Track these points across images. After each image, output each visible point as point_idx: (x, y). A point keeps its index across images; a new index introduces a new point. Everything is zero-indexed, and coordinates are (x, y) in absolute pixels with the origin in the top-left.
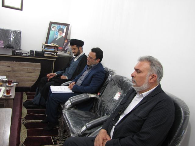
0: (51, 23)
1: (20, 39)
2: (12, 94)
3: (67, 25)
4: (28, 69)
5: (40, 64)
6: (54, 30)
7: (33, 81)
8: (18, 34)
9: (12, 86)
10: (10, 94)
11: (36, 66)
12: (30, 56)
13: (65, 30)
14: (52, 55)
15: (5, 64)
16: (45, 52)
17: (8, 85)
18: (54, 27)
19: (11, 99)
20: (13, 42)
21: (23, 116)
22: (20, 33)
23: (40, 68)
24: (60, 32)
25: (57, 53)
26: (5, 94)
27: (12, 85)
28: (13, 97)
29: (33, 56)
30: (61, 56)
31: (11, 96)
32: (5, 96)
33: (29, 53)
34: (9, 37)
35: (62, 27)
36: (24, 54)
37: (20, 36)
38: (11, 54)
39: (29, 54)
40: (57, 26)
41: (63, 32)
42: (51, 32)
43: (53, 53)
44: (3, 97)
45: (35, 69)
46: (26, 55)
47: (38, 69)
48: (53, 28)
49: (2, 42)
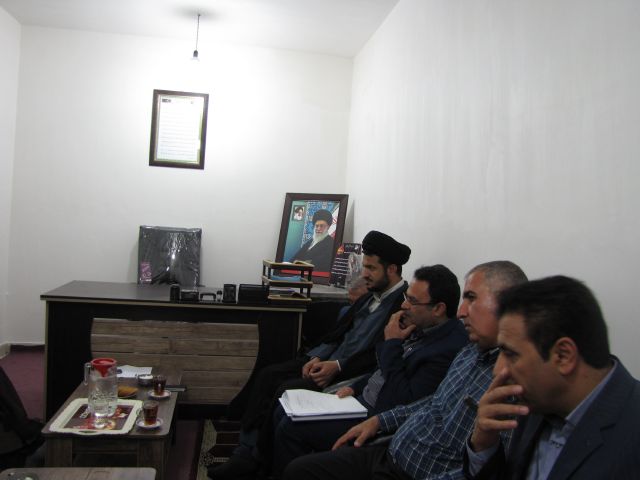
0: (291, 197)
1: (199, 255)
2: (164, 423)
3: (341, 200)
4: (221, 346)
5: (256, 326)
6: (300, 218)
7: (236, 384)
9: (167, 398)
10: (158, 424)
11: (244, 334)
12: (226, 302)
13: (335, 215)
14: (296, 295)
15: (148, 330)
16: (271, 289)
17: (153, 394)
18: (300, 207)
19: (161, 438)
20: (176, 265)
23: (257, 341)
24: (318, 223)
25: (309, 287)
26: (142, 424)
27: (166, 394)
28: (165, 431)
29: (233, 302)
30: (328, 298)
31: (157, 429)
32: (141, 429)
33: (219, 293)
34: (167, 251)
35: (324, 208)
36: (205, 298)
37: (199, 246)
38: (168, 299)
39: (220, 297)
40: (308, 205)
41: (330, 223)
42: (293, 226)
43: (298, 290)
44: (134, 433)
45: (240, 344)
46: (211, 298)
47: (250, 344)
48: (297, 211)
49: (147, 266)
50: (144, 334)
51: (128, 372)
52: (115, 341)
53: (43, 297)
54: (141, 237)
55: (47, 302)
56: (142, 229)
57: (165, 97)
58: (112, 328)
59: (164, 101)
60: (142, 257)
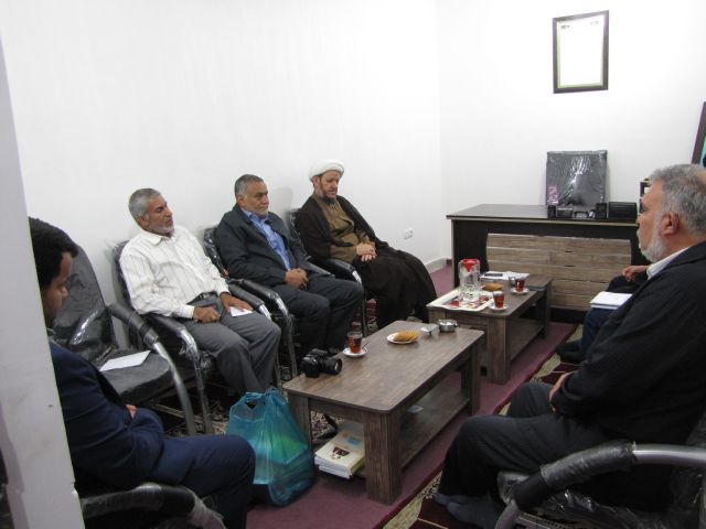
2: (509, 308)
4: (595, 259)
5: (628, 241)
8: (597, 163)
9: (525, 294)
10: (503, 308)
11: (619, 248)
12: (597, 219)
17: (515, 291)
19: (502, 318)
20: (579, 188)
21: (541, 374)
22: (605, 155)
23: (630, 256)
26: (493, 307)
27: (525, 291)
31: (504, 311)
32: (493, 311)
36: (579, 216)
37: (605, 166)
38: (546, 216)
44: (484, 312)
45: (613, 258)
47: (624, 258)
49: (554, 189)
50: (529, 247)
51: (506, 276)
52: (507, 253)
53: (448, 217)
54: (549, 162)
55: (453, 221)
56: (550, 155)
57: (564, 23)
58: (502, 243)
59: (563, 27)
60: (549, 181)
